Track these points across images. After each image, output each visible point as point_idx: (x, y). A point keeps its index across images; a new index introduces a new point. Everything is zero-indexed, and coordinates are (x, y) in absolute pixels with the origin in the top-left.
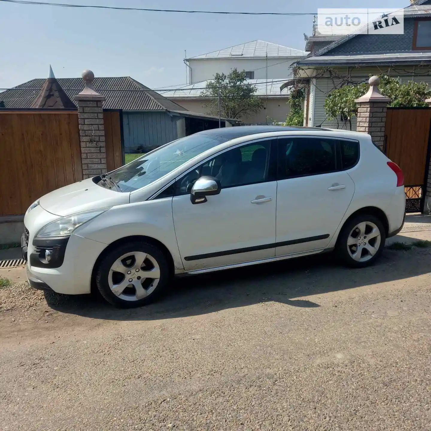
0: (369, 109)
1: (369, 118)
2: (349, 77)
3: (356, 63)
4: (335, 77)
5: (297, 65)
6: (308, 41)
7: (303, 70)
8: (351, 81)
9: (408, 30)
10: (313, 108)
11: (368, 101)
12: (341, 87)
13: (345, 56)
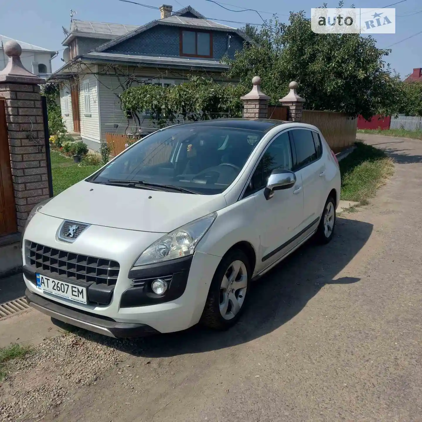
0: (258, 106)
1: (258, 114)
2: (133, 75)
3: (138, 63)
4: (120, 75)
5: (80, 59)
6: (71, 35)
7: (85, 64)
8: (136, 80)
9: (175, 38)
10: (97, 104)
11: (258, 98)
12: (127, 85)
13: (126, 55)
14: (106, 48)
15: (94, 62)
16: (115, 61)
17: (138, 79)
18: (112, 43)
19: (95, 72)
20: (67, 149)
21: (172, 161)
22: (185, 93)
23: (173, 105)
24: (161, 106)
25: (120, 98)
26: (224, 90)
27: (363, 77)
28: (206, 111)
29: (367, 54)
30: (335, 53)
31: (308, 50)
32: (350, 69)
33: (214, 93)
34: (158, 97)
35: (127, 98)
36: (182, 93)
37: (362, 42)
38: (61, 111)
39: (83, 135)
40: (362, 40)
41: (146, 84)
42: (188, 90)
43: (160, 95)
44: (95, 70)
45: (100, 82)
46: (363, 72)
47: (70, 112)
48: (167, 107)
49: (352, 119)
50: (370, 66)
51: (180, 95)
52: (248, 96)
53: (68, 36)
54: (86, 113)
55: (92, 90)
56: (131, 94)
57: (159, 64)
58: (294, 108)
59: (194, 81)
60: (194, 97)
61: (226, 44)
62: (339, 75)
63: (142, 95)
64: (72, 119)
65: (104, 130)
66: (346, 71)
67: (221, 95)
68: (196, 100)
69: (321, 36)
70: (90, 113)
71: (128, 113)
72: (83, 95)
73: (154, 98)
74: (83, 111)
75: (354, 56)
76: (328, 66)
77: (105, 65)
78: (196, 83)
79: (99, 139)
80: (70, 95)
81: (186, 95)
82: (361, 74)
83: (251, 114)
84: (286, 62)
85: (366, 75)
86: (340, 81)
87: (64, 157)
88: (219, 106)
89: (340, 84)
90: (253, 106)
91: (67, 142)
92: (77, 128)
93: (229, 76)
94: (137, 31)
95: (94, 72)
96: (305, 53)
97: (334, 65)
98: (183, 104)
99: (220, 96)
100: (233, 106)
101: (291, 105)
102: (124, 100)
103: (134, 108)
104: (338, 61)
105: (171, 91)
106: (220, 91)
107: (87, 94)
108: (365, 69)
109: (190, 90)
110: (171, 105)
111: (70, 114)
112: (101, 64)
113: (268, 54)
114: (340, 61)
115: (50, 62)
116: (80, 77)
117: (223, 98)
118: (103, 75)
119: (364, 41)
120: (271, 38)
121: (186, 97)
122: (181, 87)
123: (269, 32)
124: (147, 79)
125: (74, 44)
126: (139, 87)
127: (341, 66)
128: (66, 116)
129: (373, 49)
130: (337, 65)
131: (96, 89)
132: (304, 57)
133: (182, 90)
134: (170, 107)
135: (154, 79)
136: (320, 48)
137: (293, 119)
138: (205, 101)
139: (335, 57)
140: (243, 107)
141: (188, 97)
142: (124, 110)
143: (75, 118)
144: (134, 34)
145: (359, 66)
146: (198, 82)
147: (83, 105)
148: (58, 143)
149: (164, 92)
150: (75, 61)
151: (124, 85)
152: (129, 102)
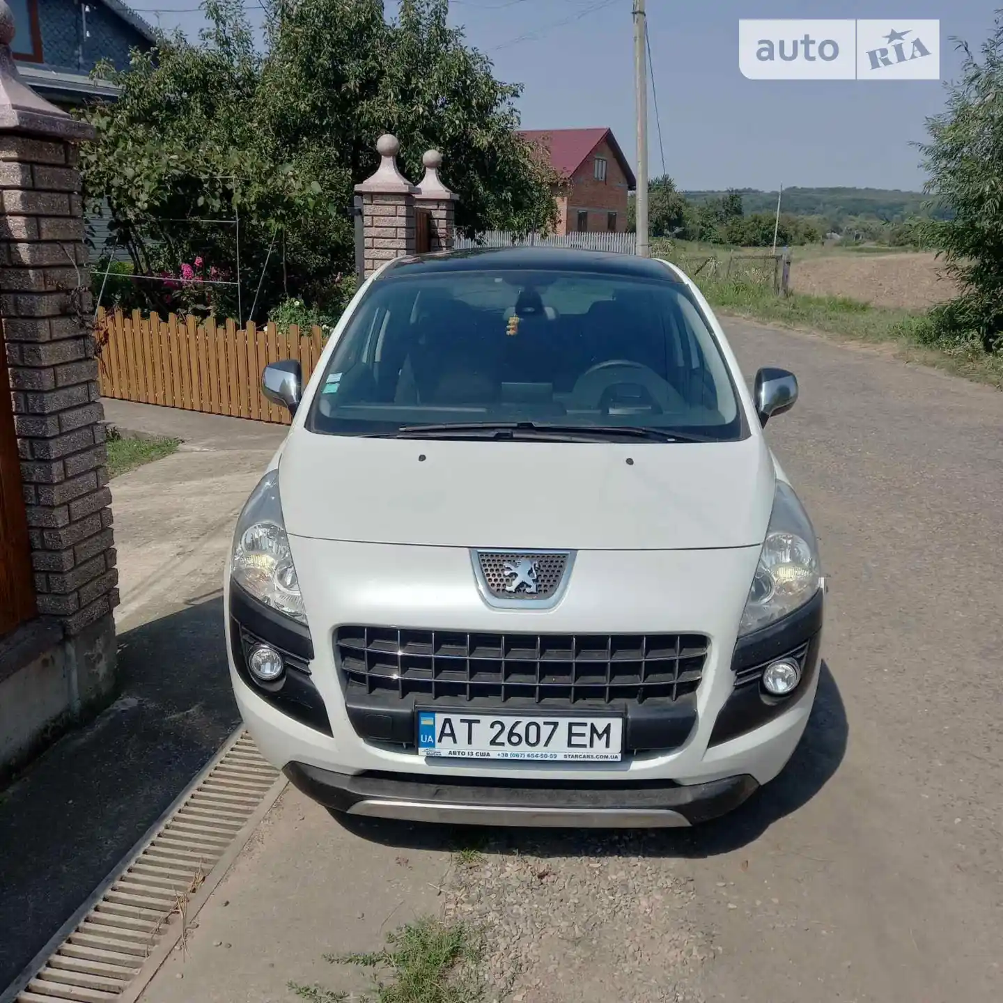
0: (402, 211)
1: (404, 229)
21: (364, 360)
52: (373, 183)
58: (443, 214)
83: (385, 229)
88: (201, 202)
90: (391, 210)
99: (205, 176)
101: (436, 207)
106: (198, 161)
117: (212, 181)
140: (360, 212)
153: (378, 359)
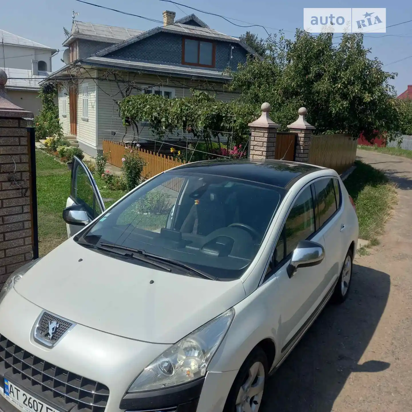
0: (266, 135)
1: (266, 143)
2: (133, 82)
3: (139, 70)
4: (120, 81)
5: (80, 63)
6: (72, 37)
7: (85, 69)
8: (136, 87)
9: (177, 45)
10: (95, 109)
11: (268, 126)
12: (127, 91)
13: (126, 61)
14: (107, 53)
15: (94, 67)
16: (114, 67)
17: (139, 86)
18: (113, 48)
19: (95, 77)
20: (62, 154)
22: (187, 108)
23: (173, 119)
24: (161, 119)
25: (119, 105)
26: (228, 108)
27: (369, 100)
28: (208, 128)
29: (373, 77)
30: (340, 74)
31: (314, 69)
32: (357, 91)
33: (217, 111)
34: (158, 109)
35: (126, 107)
36: (183, 107)
37: (368, 64)
38: (58, 111)
39: (79, 138)
40: (369, 62)
41: (146, 93)
42: (189, 105)
43: (160, 107)
44: (95, 74)
45: (99, 87)
46: (370, 95)
47: (67, 113)
48: (167, 120)
49: (354, 140)
50: (376, 89)
51: (181, 109)
52: (256, 123)
53: (70, 37)
54: (83, 117)
55: (91, 95)
56: (130, 103)
57: (160, 72)
58: (303, 135)
59: (196, 96)
60: (196, 113)
61: (229, 55)
62: (344, 96)
63: (141, 105)
64: (69, 121)
65: (101, 136)
66: (352, 93)
67: (224, 113)
68: (198, 117)
69: (327, 56)
70: (87, 118)
71: (127, 121)
72: (81, 98)
73: (154, 110)
74: (80, 114)
75: (360, 78)
76: (334, 86)
77: (105, 70)
78: (198, 99)
79: (95, 145)
80: (68, 97)
81: (187, 110)
82: (367, 98)
83: (258, 142)
84: (290, 79)
85: (372, 99)
86: (345, 103)
87: (58, 163)
88: (222, 125)
89: (345, 106)
90: (262, 134)
91: (63, 147)
92: (74, 130)
93: (231, 88)
94: (139, 37)
95: (93, 77)
96: (310, 72)
97: (339, 86)
98: (184, 119)
99: (224, 115)
100: (237, 126)
101: (300, 132)
102: (123, 109)
103: (133, 118)
104: (344, 82)
105: (172, 104)
106: (224, 109)
107: (85, 98)
108: (371, 92)
109: (192, 105)
110: (172, 119)
111: (67, 115)
112: (101, 68)
113: (271, 69)
114: (346, 82)
115: (50, 60)
116: (79, 81)
117: (226, 116)
118: (103, 80)
119: (370, 62)
120: (275, 53)
121: (188, 112)
122: (182, 101)
123: (273, 47)
124: (147, 86)
125: (75, 45)
126: (139, 96)
127: (347, 87)
128: (64, 117)
129: (379, 71)
130: (343, 86)
131: (95, 94)
132: (309, 76)
133: (183, 104)
134: (170, 121)
135: (154, 86)
136: (326, 68)
137: (301, 147)
138: (207, 119)
139: (341, 78)
140: (250, 134)
141: (189, 112)
142: (123, 119)
143: (72, 121)
144: (137, 40)
145: (365, 89)
146: (200, 97)
147: (81, 108)
148: (54, 146)
149: (165, 104)
150: (75, 64)
151: (124, 92)
152: (128, 111)
153: (180, 204)
